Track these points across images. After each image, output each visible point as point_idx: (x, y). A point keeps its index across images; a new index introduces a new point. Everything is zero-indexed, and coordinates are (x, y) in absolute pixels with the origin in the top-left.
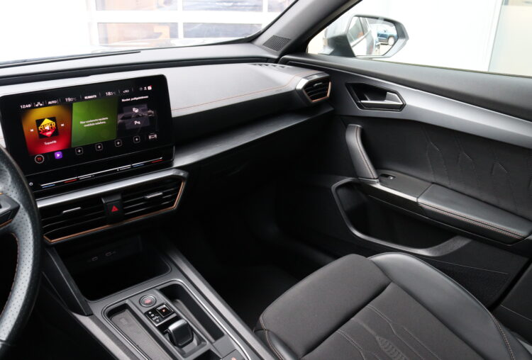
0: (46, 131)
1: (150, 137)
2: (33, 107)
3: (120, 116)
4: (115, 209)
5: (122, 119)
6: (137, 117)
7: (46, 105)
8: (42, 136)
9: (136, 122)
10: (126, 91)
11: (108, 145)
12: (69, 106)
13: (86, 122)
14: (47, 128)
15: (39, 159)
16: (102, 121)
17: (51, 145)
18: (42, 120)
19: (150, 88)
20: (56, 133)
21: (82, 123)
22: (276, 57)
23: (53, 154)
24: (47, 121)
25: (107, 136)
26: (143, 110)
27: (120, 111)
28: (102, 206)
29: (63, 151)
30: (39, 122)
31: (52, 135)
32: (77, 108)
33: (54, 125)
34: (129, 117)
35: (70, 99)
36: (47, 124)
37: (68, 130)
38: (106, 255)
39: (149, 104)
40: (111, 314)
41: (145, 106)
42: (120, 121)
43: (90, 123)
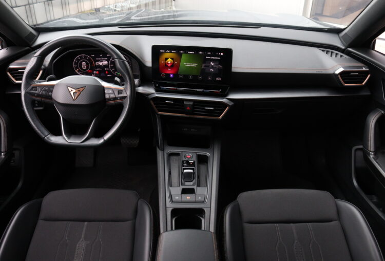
0: (169, 64)
1: (217, 79)
2: (165, 52)
3: (204, 65)
4: (188, 108)
5: (205, 66)
6: (212, 67)
7: (171, 52)
8: (166, 65)
9: (211, 70)
10: (209, 53)
11: (195, 77)
12: (180, 55)
13: (187, 64)
14: (169, 62)
15: (163, 75)
16: (194, 65)
17: (169, 71)
18: (168, 59)
19: (222, 54)
20: (173, 65)
21: (185, 64)
22: (343, 48)
23: (169, 74)
24: (170, 59)
25: (195, 73)
26: (216, 65)
27: (204, 62)
28: (184, 105)
29: (174, 75)
30: (166, 59)
31: (171, 66)
32: (184, 56)
33: (172, 62)
34: (208, 66)
35: (181, 52)
36: (169, 61)
37: (178, 66)
38: (192, 130)
39: (219, 62)
40: (171, 155)
41: (218, 63)
42: (203, 67)
43: (188, 65)
